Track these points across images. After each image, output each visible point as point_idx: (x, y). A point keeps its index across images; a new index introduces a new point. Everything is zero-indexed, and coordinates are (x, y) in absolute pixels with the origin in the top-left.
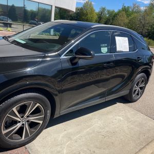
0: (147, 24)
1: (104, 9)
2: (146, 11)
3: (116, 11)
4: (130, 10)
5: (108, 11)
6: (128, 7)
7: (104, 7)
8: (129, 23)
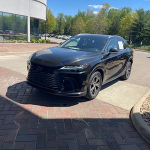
0: (102, 26)
1: (61, 15)
2: (99, 15)
3: (73, 16)
4: (86, 15)
5: (66, 16)
6: (83, 12)
7: (61, 13)
8: (86, 27)
